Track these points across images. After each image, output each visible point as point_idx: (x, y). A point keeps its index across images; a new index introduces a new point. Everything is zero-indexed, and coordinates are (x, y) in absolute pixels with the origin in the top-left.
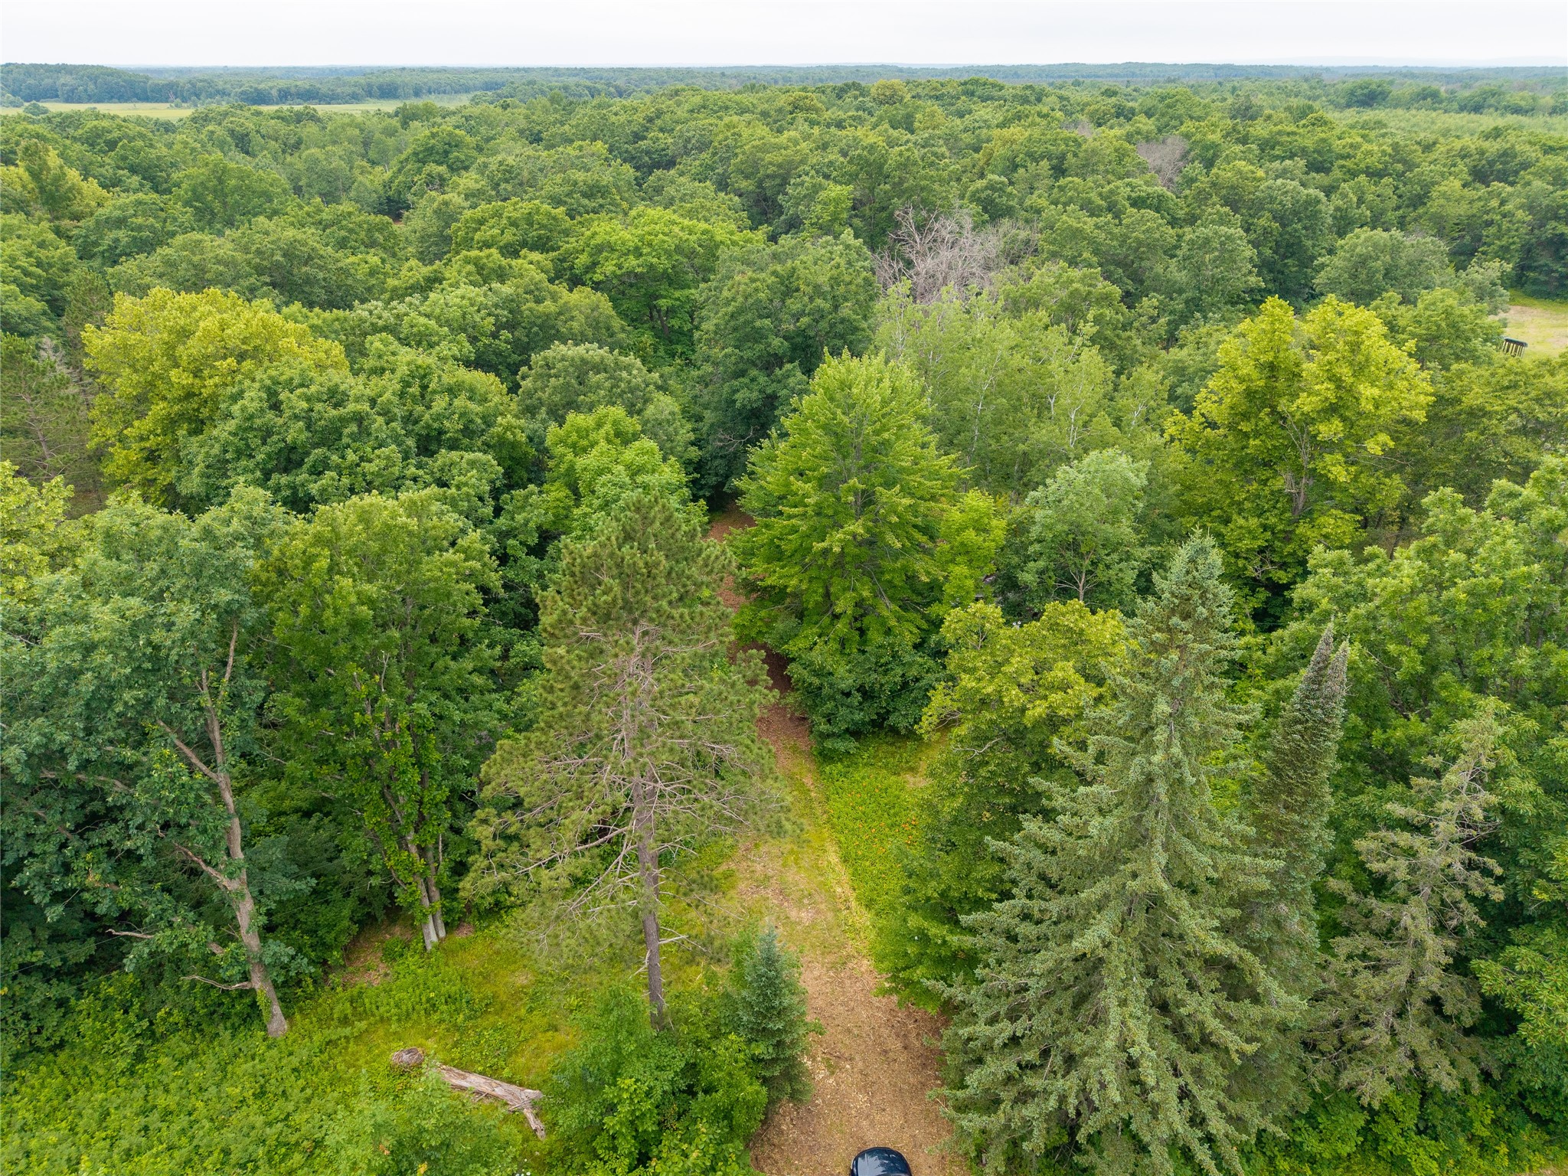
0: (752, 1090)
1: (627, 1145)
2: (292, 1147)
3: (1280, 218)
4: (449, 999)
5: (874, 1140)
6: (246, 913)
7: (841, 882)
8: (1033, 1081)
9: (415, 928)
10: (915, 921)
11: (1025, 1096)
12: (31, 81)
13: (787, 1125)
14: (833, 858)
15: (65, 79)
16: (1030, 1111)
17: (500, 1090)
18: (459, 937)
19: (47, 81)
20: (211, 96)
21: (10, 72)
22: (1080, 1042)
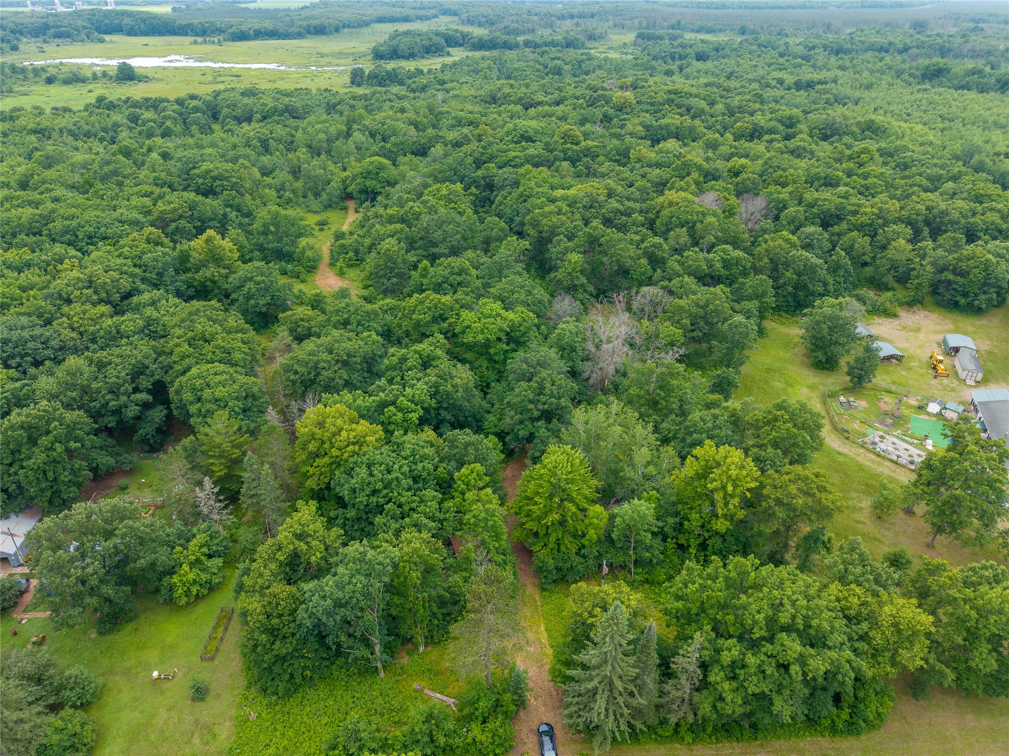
0: (513, 708)
1: (481, 719)
2: (392, 710)
3: (799, 274)
4: (429, 670)
5: (545, 720)
6: (378, 648)
7: (544, 637)
8: (582, 713)
9: (416, 646)
10: (558, 666)
11: (579, 716)
12: (107, 21)
13: (522, 714)
14: (543, 629)
15: (127, 21)
16: (579, 720)
17: (445, 698)
18: (429, 649)
19: (117, 21)
20: (213, 32)
21: (94, 15)
22: (592, 705)
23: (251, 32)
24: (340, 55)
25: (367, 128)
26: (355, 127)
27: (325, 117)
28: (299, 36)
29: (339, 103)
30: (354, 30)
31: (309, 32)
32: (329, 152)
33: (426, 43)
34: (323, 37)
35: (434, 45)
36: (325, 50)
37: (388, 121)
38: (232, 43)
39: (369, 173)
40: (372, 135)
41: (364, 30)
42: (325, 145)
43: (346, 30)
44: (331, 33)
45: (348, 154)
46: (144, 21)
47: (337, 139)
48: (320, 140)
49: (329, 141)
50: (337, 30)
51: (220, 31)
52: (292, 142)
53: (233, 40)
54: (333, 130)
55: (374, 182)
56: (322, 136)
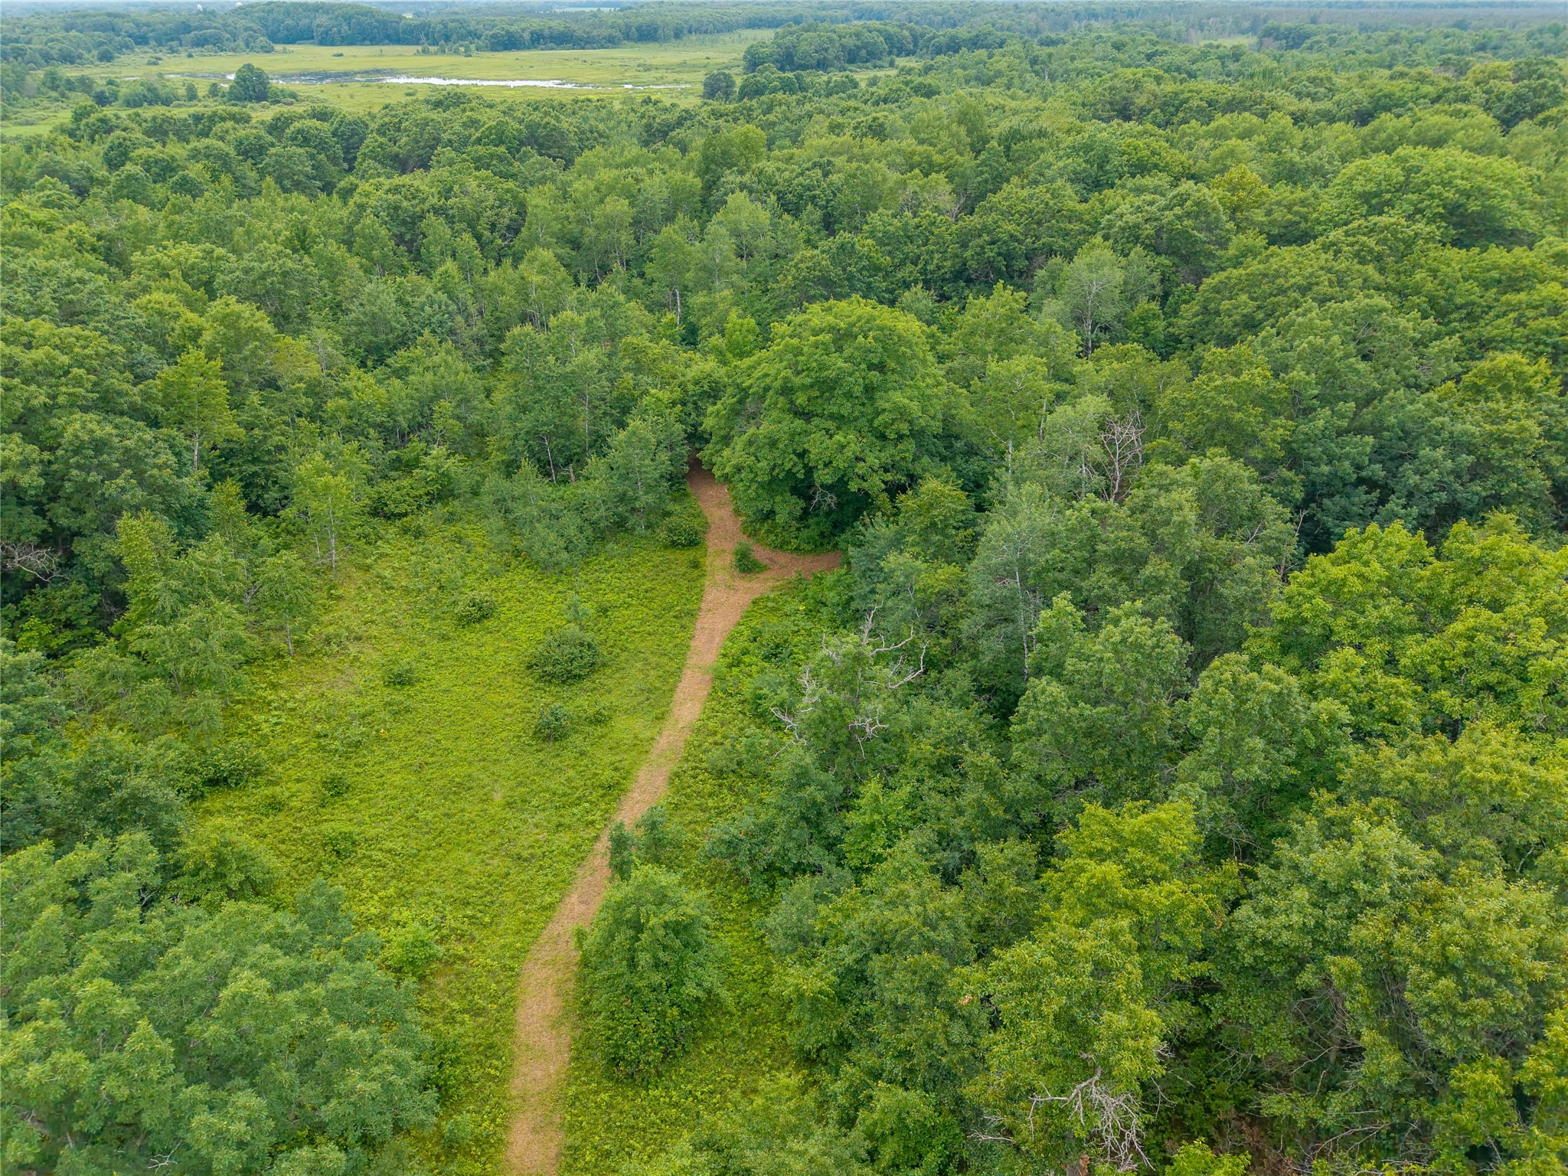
23: (526, 36)
24: (683, 66)
25: (771, 184)
26: (730, 177)
27: (634, 150)
28: (611, 42)
29: (680, 123)
30: (707, 37)
31: (627, 37)
32: (636, 263)
33: (850, 42)
34: (651, 45)
35: (865, 46)
36: (656, 62)
37: (839, 161)
38: (489, 54)
39: (827, 387)
40: (791, 205)
41: (726, 37)
42: (626, 237)
43: (693, 37)
44: (666, 39)
45: (709, 274)
46: (348, 19)
47: (669, 218)
48: (610, 223)
49: (642, 224)
50: (677, 35)
51: (476, 35)
52: (514, 229)
53: (493, 49)
54: (656, 186)
55: (850, 441)
56: (617, 206)
